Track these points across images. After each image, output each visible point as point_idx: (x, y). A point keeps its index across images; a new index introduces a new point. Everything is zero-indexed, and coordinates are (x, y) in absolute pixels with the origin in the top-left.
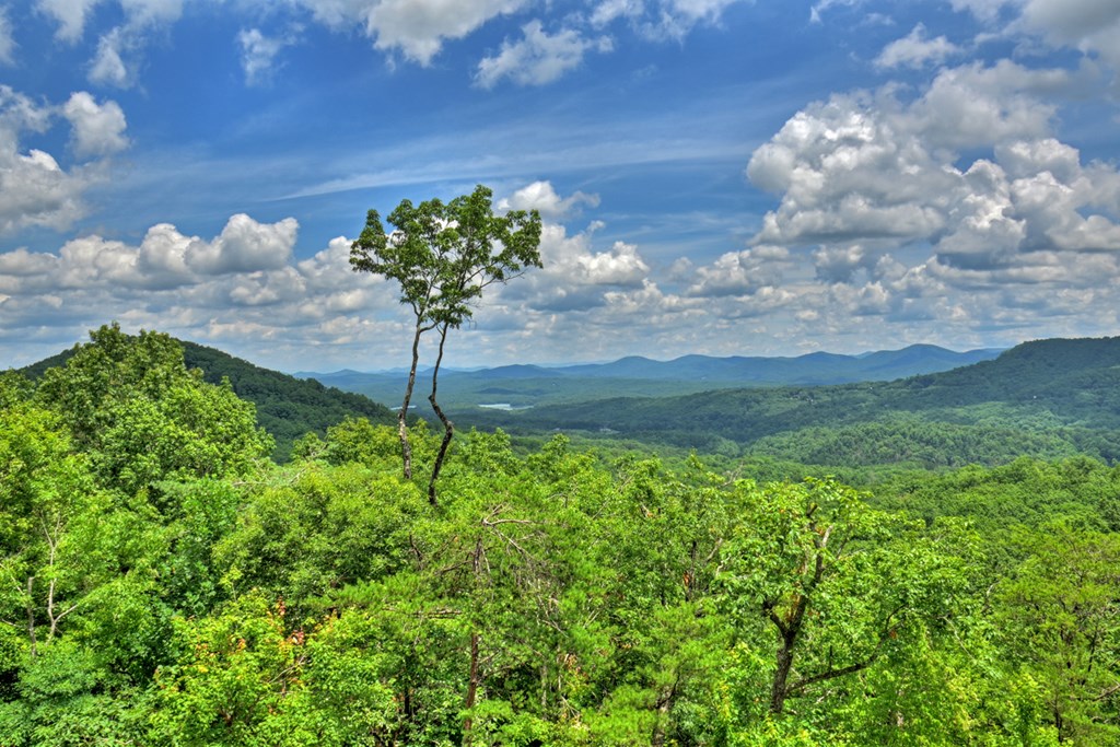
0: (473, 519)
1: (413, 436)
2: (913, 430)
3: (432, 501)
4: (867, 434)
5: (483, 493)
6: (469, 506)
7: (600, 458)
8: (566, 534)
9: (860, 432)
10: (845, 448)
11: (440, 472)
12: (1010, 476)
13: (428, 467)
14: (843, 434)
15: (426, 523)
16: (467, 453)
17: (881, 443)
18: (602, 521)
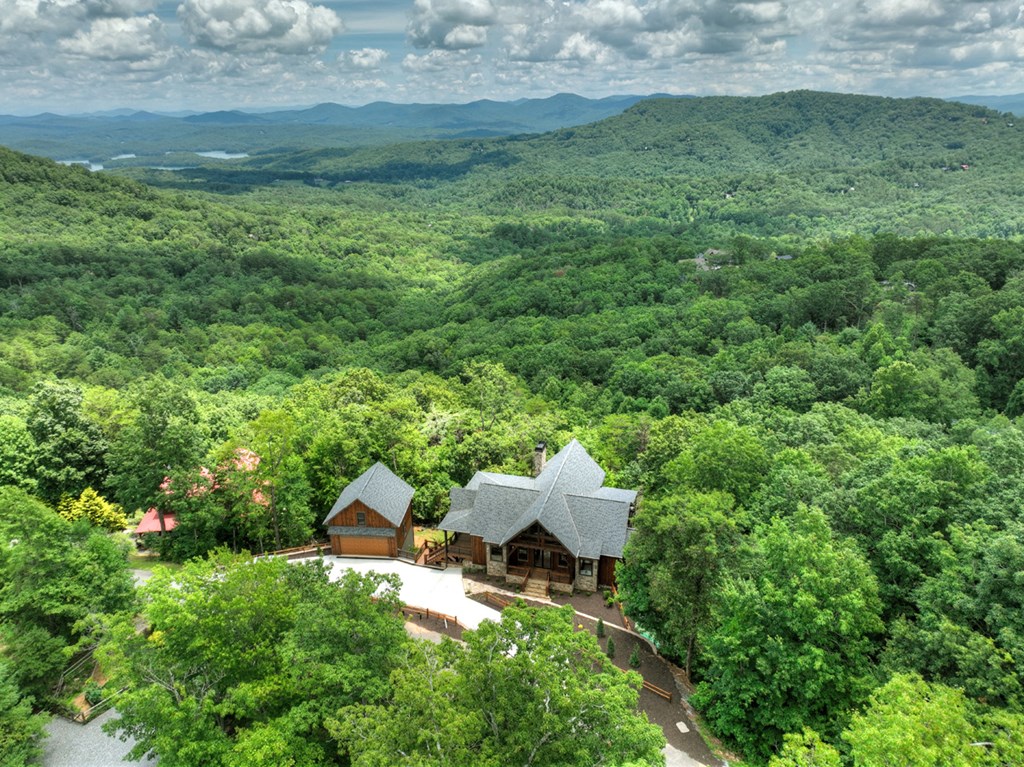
2: (559, 181)
10: (510, 198)
17: (536, 192)
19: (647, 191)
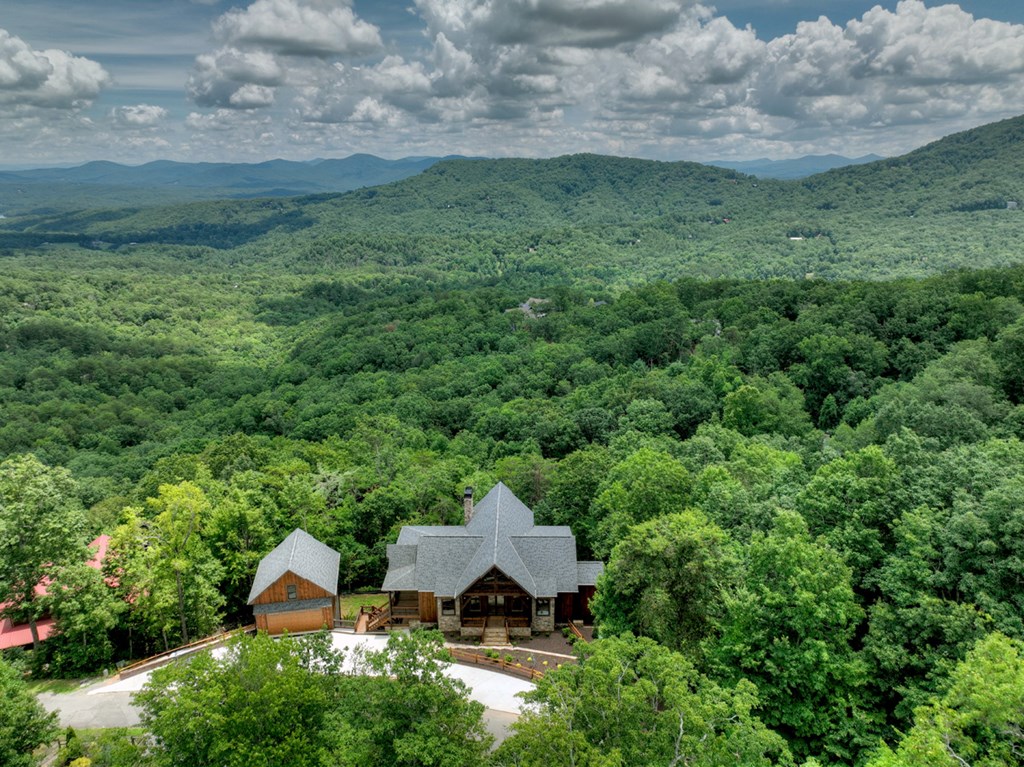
2: (368, 239)
9: (328, 242)
10: (318, 256)
14: (315, 244)
19: (455, 247)
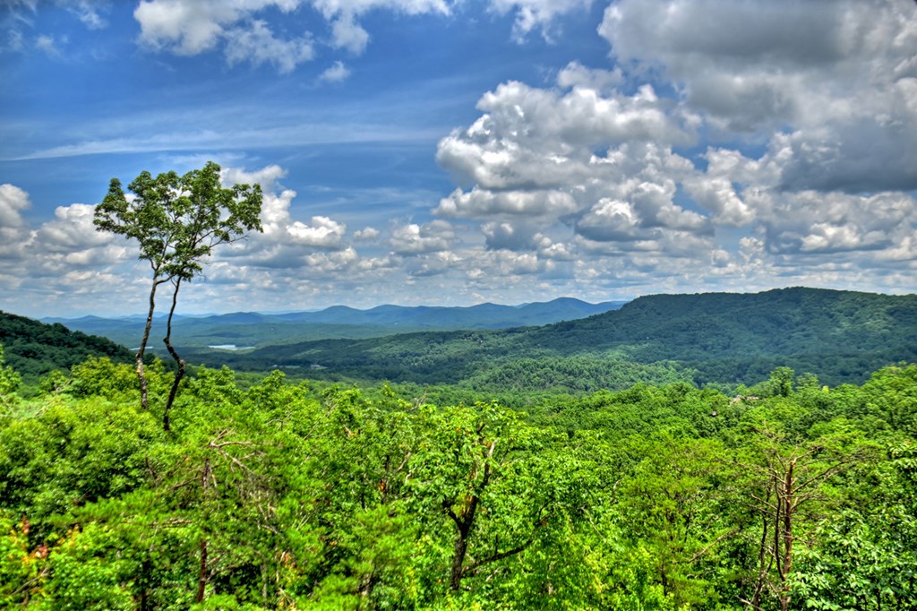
0: (202, 442)
1: (150, 373)
2: (559, 364)
3: (167, 428)
4: (524, 367)
5: (211, 420)
6: (199, 431)
7: (311, 390)
8: (282, 453)
9: (519, 366)
10: (507, 379)
11: (174, 403)
12: (630, 398)
13: (163, 399)
14: (505, 368)
15: (161, 446)
16: (197, 387)
17: (535, 374)
18: (312, 441)
